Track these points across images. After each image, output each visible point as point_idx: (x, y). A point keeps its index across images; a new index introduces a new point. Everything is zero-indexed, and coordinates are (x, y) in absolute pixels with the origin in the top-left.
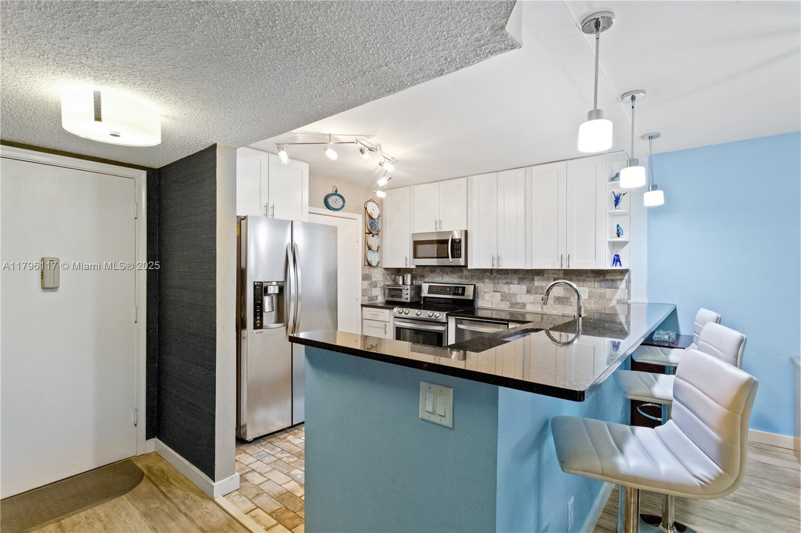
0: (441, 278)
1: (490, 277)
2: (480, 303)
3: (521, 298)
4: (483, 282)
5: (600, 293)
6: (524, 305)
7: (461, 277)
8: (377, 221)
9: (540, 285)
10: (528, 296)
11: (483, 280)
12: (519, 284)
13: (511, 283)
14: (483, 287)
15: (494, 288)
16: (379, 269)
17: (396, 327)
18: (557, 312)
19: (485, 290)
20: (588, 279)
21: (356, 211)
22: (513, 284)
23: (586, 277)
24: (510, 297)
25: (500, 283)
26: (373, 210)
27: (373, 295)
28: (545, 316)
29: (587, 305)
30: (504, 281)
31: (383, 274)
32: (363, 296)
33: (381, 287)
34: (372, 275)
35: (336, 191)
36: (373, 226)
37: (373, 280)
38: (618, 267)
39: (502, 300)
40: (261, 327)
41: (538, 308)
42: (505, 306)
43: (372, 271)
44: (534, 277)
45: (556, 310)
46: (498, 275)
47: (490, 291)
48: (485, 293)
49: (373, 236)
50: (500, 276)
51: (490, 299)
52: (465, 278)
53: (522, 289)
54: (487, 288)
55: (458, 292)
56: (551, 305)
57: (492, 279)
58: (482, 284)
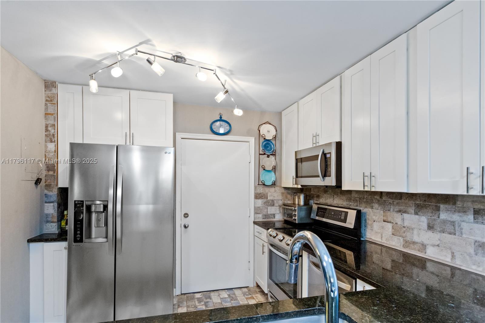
0: (332, 199)
1: (379, 201)
3: (419, 235)
4: (372, 207)
6: (424, 247)
9: (450, 219)
10: (430, 233)
11: (371, 205)
12: (416, 213)
13: (405, 212)
14: (372, 214)
15: (384, 216)
16: (277, 189)
17: (270, 249)
19: (374, 217)
21: (249, 133)
22: (408, 214)
24: (404, 232)
25: (392, 210)
26: (268, 131)
27: (269, 213)
28: (457, 272)
30: (397, 208)
31: (282, 193)
32: (256, 213)
33: (279, 206)
34: (267, 194)
35: (221, 117)
36: (268, 147)
37: (269, 198)
39: (393, 234)
40: (81, 241)
41: (446, 256)
42: (396, 243)
43: (267, 190)
44: (438, 205)
45: (479, 266)
46: (389, 199)
47: (379, 220)
48: (374, 221)
49: (268, 156)
50: (391, 201)
51: (379, 231)
52: (353, 201)
53: (421, 222)
54: (376, 216)
55: (341, 217)
56: (470, 255)
57: (382, 204)
58: (370, 209)
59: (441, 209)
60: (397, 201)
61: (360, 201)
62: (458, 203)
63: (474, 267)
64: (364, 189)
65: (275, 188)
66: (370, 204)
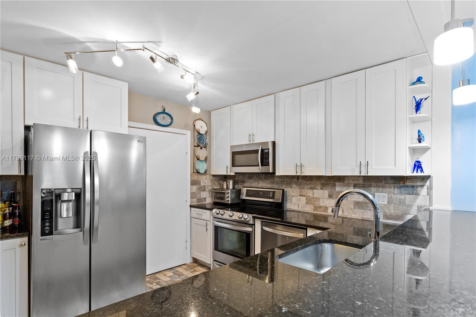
0: (257, 183)
1: (296, 182)
2: (289, 206)
3: (323, 202)
4: (291, 187)
5: (400, 199)
7: (273, 183)
8: (205, 136)
9: (338, 191)
10: (330, 200)
12: (322, 189)
13: (315, 188)
14: (291, 191)
15: (300, 192)
16: (208, 176)
17: (215, 226)
18: (357, 216)
19: (293, 194)
20: (387, 185)
21: (185, 127)
22: (317, 189)
23: (386, 183)
24: (314, 201)
25: (306, 188)
26: (201, 127)
27: (201, 197)
28: (345, 219)
29: (386, 211)
30: (309, 186)
31: (211, 180)
32: (192, 198)
33: (209, 191)
34: (200, 181)
35: (164, 110)
36: (201, 140)
37: (201, 185)
38: (419, 174)
39: (306, 204)
40: (51, 233)
42: (309, 209)
43: (200, 177)
44: (335, 183)
45: (356, 215)
46: (304, 181)
47: (297, 195)
48: (293, 196)
49: (201, 148)
50: (305, 182)
51: (296, 203)
52: (276, 183)
53: (325, 194)
54: (294, 193)
55: (269, 195)
56: (351, 209)
57: (299, 185)
58: (290, 189)
59: (336, 185)
60: (309, 182)
61: (281, 184)
62: (346, 181)
63: (354, 215)
64: (296, 174)
65: (206, 175)
66: (290, 185)
